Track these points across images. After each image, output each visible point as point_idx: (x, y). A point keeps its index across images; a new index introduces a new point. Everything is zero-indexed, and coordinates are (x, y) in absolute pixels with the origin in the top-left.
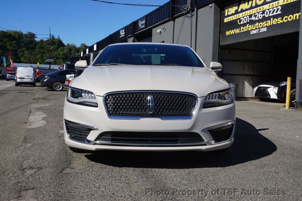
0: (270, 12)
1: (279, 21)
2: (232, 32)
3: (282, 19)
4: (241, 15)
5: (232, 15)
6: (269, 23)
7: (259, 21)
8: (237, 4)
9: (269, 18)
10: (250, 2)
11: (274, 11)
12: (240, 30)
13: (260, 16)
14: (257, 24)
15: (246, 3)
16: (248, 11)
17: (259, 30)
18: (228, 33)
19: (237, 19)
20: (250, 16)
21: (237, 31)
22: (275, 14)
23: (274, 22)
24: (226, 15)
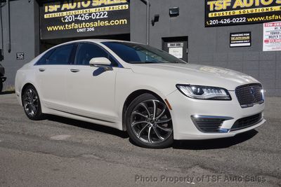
0: (97, 15)
1: (106, 23)
2: (55, 28)
3: (109, 23)
4: (65, 13)
5: (54, 12)
6: (96, 24)
7: (86, 21)
8: (59, 3)
9: (96, 20)
10: (75, 4)
11: (101, 15)
12: (65, 27)
13: (87, 18)
14: (84, 24)
15: (70, 4)
16: (73, 12)
17: (87, 30)
18: (50, 29)
19: (61, 17)
20: (76, 16)
21: (61, 28)
22: (101, 17)
23: (102, 24)
24: (46, 11)
